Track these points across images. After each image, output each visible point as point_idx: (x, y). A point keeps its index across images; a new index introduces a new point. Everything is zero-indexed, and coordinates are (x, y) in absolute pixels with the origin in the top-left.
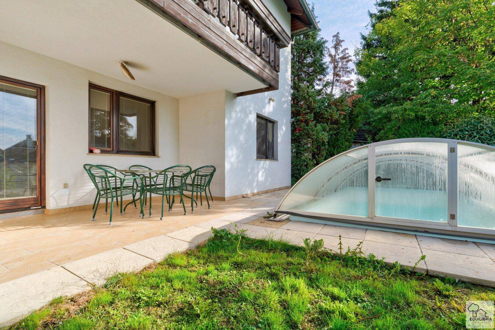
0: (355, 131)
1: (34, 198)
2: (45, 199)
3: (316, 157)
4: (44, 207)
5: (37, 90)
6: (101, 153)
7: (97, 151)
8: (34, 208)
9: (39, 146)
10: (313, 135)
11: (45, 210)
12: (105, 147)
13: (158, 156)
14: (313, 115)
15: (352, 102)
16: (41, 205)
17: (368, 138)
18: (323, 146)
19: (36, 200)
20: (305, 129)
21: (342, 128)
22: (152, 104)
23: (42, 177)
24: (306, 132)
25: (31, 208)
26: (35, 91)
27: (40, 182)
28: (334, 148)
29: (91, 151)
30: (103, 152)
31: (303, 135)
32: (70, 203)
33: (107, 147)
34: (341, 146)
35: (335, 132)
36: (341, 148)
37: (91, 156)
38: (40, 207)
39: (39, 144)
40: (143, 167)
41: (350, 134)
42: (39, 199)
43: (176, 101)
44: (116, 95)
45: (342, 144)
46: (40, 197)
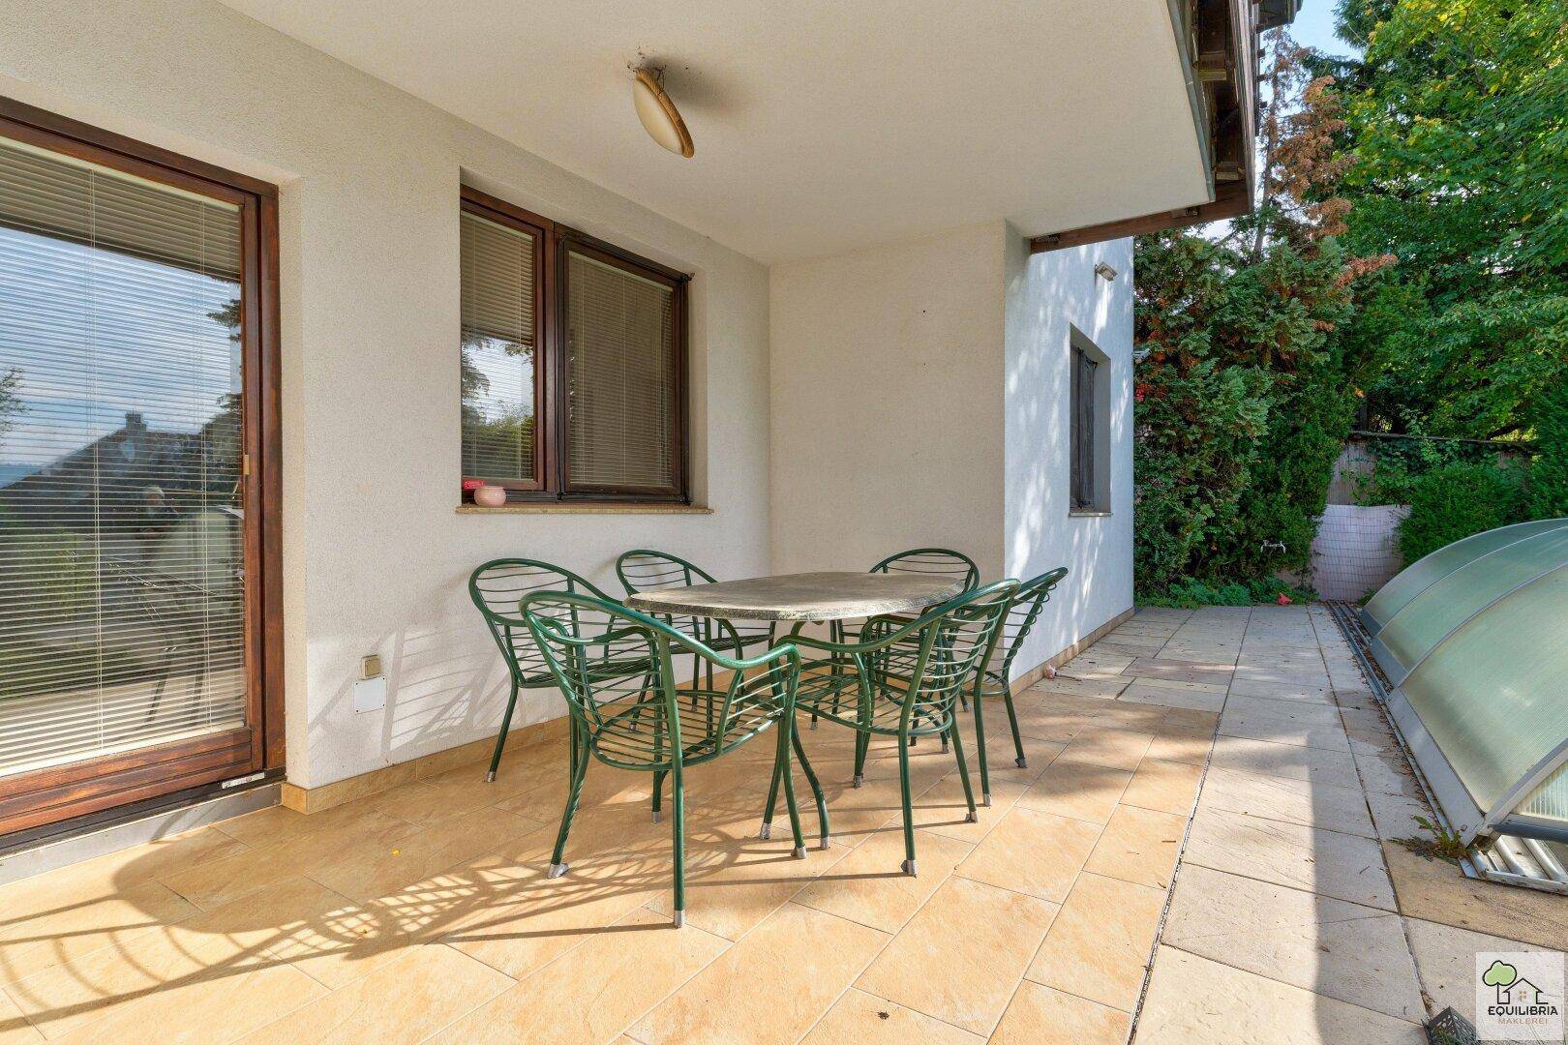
0: (1360, 394)
1: (236, 734)
2: (281, 734)
3: (1210, 493)
4: (278, 774)
5: (242, 210)
6: (509, 502)
7: (493, 494)
8: (234, 783)
9: (254, 481)
10: (1210, 414)
11: (284, 787)
12: (514, 474)
13: (704, 509)
14: (1206, 335)
15: (1355, 284)
16: (265, 765)
17: (1408, 421)
18: (1236, 453)
19: (244, 745)
20: (1171, 389)
21: (1314, 381)
22: (679, 284)
23: (268, 630)
24: (1177, 400)
25: (224, 785)
26: (235, 208)
27: (259, 656)
28: (1279, 460)
29: (469, 497)
30: (517, 498)
31: (1165, 413)
32: (395, 744)
33: (524, 475)
34: (1309, 451)
35: (1285, 399)
36: (1308, 463)
37: (474, 519)
38: (261, 776)
39: (255, 470)
40: (660, 560)
41: (1342, 408)
42: (257, 735)
43: (760, 274)
44: (557, 242)
45: (1314, 446)
46: (260, 728)
